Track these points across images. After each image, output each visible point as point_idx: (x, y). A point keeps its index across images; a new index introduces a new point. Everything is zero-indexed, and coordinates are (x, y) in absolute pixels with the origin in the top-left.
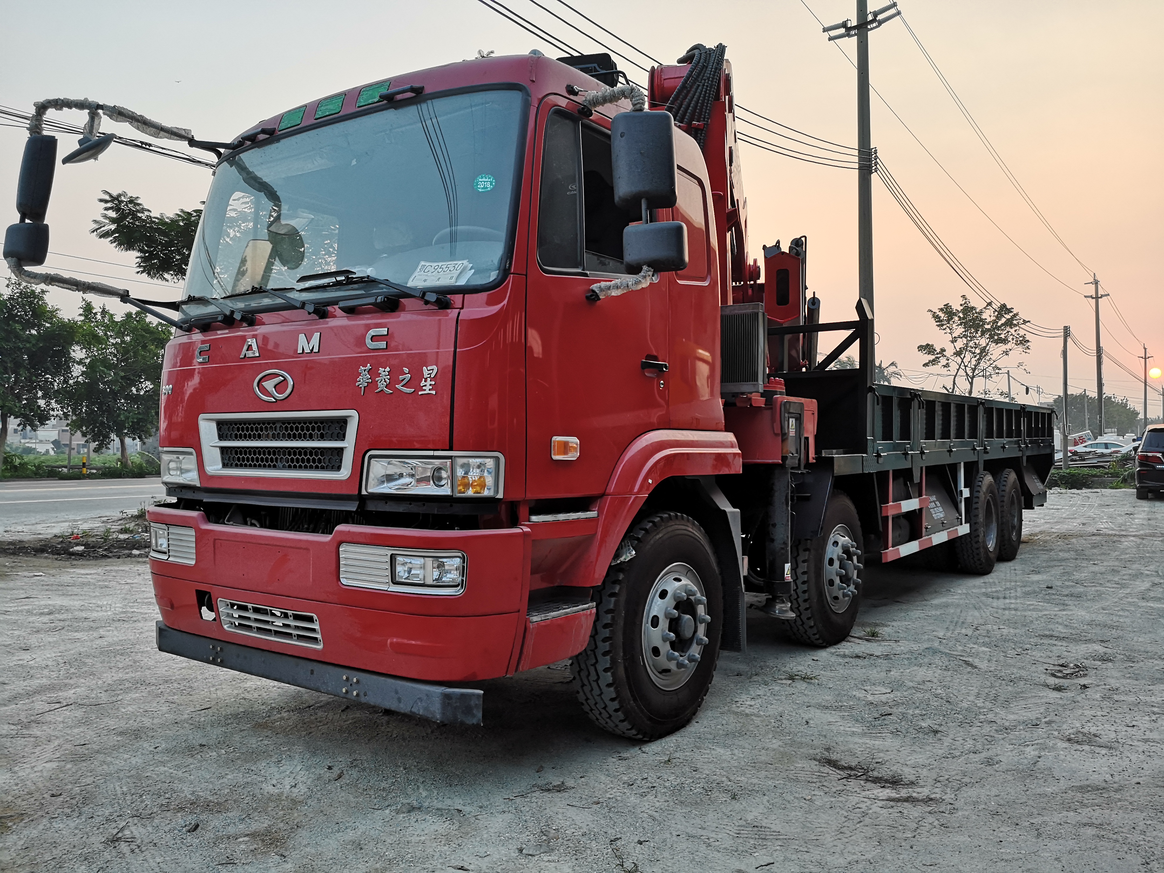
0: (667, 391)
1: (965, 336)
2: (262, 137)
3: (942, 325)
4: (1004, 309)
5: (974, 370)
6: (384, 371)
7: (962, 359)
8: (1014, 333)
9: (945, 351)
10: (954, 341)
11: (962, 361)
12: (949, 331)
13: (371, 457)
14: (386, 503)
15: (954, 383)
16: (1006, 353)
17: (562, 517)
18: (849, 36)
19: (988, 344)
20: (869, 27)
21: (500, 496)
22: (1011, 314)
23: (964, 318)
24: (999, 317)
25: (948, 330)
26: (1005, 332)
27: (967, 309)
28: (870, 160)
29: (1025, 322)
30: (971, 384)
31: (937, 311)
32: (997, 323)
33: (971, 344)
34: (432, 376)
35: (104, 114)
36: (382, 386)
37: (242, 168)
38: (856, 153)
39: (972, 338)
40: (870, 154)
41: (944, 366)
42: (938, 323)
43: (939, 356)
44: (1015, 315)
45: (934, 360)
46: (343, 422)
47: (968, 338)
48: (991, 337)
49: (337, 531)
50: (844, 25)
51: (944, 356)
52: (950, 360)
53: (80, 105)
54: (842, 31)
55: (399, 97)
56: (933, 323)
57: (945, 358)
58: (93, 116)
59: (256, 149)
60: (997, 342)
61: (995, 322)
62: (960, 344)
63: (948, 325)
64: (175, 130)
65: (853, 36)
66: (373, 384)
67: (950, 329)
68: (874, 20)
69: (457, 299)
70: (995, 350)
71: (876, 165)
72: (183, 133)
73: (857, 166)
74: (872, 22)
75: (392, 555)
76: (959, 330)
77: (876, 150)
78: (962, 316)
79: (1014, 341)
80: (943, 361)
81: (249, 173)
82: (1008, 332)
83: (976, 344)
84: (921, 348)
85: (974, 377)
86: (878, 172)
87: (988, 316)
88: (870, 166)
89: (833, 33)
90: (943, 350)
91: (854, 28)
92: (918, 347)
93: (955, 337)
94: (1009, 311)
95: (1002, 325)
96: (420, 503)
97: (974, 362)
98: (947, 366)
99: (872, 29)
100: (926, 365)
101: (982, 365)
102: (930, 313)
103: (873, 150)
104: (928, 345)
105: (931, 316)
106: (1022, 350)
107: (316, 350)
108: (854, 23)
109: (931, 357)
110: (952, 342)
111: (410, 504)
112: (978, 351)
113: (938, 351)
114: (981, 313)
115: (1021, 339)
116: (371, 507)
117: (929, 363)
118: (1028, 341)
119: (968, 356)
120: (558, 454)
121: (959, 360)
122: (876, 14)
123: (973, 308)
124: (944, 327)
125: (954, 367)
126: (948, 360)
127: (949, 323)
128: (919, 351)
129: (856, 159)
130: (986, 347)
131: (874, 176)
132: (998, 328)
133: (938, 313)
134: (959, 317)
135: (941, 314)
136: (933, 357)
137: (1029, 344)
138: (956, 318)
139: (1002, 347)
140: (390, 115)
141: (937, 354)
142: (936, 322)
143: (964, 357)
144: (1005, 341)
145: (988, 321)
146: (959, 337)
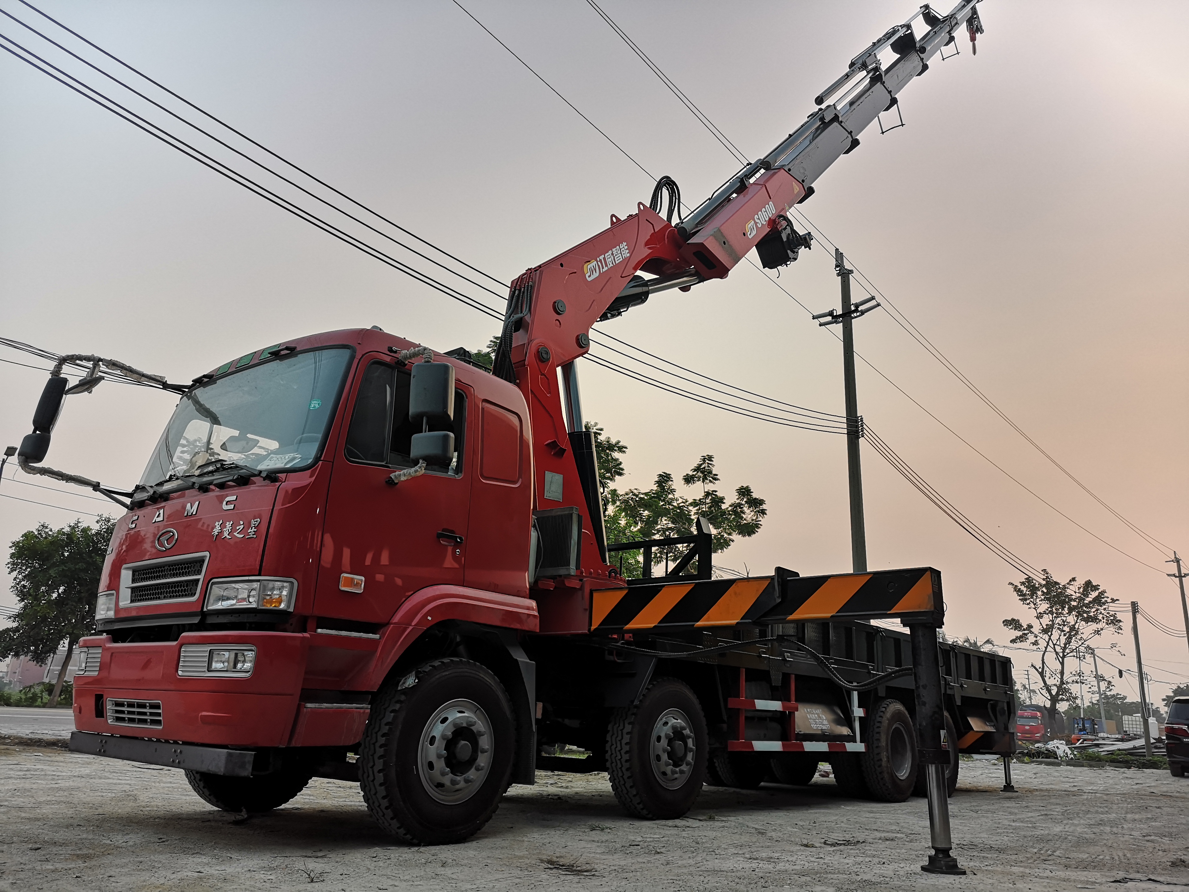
0: (463, 558)
1: (1051, 612)
2: (206, 380)
3: (1026, 600)
4: (1089, 586)
5: (1064, 649)
6: (228, 525)
7: (1050, 636)
8: (1103, 612)
9: (1032, 627)
10: (1039, 616)
11: (1050, 639)
12: (1034, 606)
13: (213, 583)
14: (218, 617)
15: (1043, 662)
16: (1097, 632)
17: (344, 633)
18: (836, 322)
19: (1077, 622)
20: (852, 315)
21: (291, 610)
22: (1097, 592)
23: (1047, 594)
24: (1086, 594)
25: (1032, 605)
26: (1093, 610)
27: (1050, 584)
28: (857, 427)
29: (1113, 601)
30: (1062, 664)
31: (1019, 585)
32: (1084, 600)
33: (1058, 620)
34: (256, 526)
35: (103, 365)
36: (226, 534)
37: (196, 402)
38: (845, 420)
39: (1059, 615)
40: (857, 422)
41: (1034, 644)
42: (1021, 598)
43: (1026, 632)
44: (1102, 593)
45: (1021, 637)
46: (201, 561)
47: (1055, 615)
48: (1079, 614)
49: (182, 636)
50: (831, 314)
51: (1032, 632)
52: (1038, 638)
53: (88, 359)
54: (829, 318)
55: (283, 353)
56: (1016, 597)
57: (1033, 636)
58: (96, 365)
59: (202, 388)
60: (1087, 620)
61: (1081, 599)
62: (1046, 620)
63: (1032, 600)
64: (154, 377)
65: (839, 322)
66: (221, 533)
67: (1035, 604)
68: (856, 311)
69: (282, 476)
70: (1086, 629)
71: (862, 431)
72: (159, 379)
73: (845, 431)
74: (854, 311)
75: (211, 650)
76: (1044, 606)
77: (862, 418)
78: (1045, 591)
79: (1105, 621)
80: (1031, 638)
81: (201, 405)
82: (1097, 610)
83: (1064, 621)
84: (1007, 623)
85: (1064, 656)
86: (865, 436)
87: (1073, 591)
88: (857, 432)
89: (823, 320)
90: (1030, 627)
91: (840, 316)
92: (1003, 622)
93: (1040, 613)
94: (1096, 588)
95: (1090, 602)
96: (237, 615)
97: (1063, 639)
98: (1035, 643)
99: (855, 317)
100: (1013, 641)
101: (1073, 645)
102: (1011, 586)
103: (859, 418)
104: (1013, 620)
105: (1013, 589)
106: (1114, 630)
107: (194, 513)
108: (840, 312)
109: (1019, 633)
110: (1038, 618)
111: (232, 616)
112: (1067, 629)
113: (1025, 627)
114: (1065, 587)
115: (1112, 618)
116: (210, 620)
117: (1016, 639)
118: (1120, 621)
119: (1056, 634)
120: (344, 586)
121: (1046, 637)
122: (857, 306)
123: (1057, 583)
124: (1028, 601)
125: (1042, 644)
126: (1036, 637)
127: (1032, 598)
128: (1005, 625)
129: (845, 426)
130: (1074, 625)
131: (861, 440)
132: (1087, 606)
133: (1020, 587)
134: (1042, 591)
135: (1023, 588)
136: (1020, 633)
137: (1121, 624)
138: (1039, 593)
139: (1094, 626)
140: (275, 365)
141: (1024, 630)
142: (1020, 596)
143: (1052, 634)
144: (1095, 619)
145: (1074, 597)
146: (1045, 613)
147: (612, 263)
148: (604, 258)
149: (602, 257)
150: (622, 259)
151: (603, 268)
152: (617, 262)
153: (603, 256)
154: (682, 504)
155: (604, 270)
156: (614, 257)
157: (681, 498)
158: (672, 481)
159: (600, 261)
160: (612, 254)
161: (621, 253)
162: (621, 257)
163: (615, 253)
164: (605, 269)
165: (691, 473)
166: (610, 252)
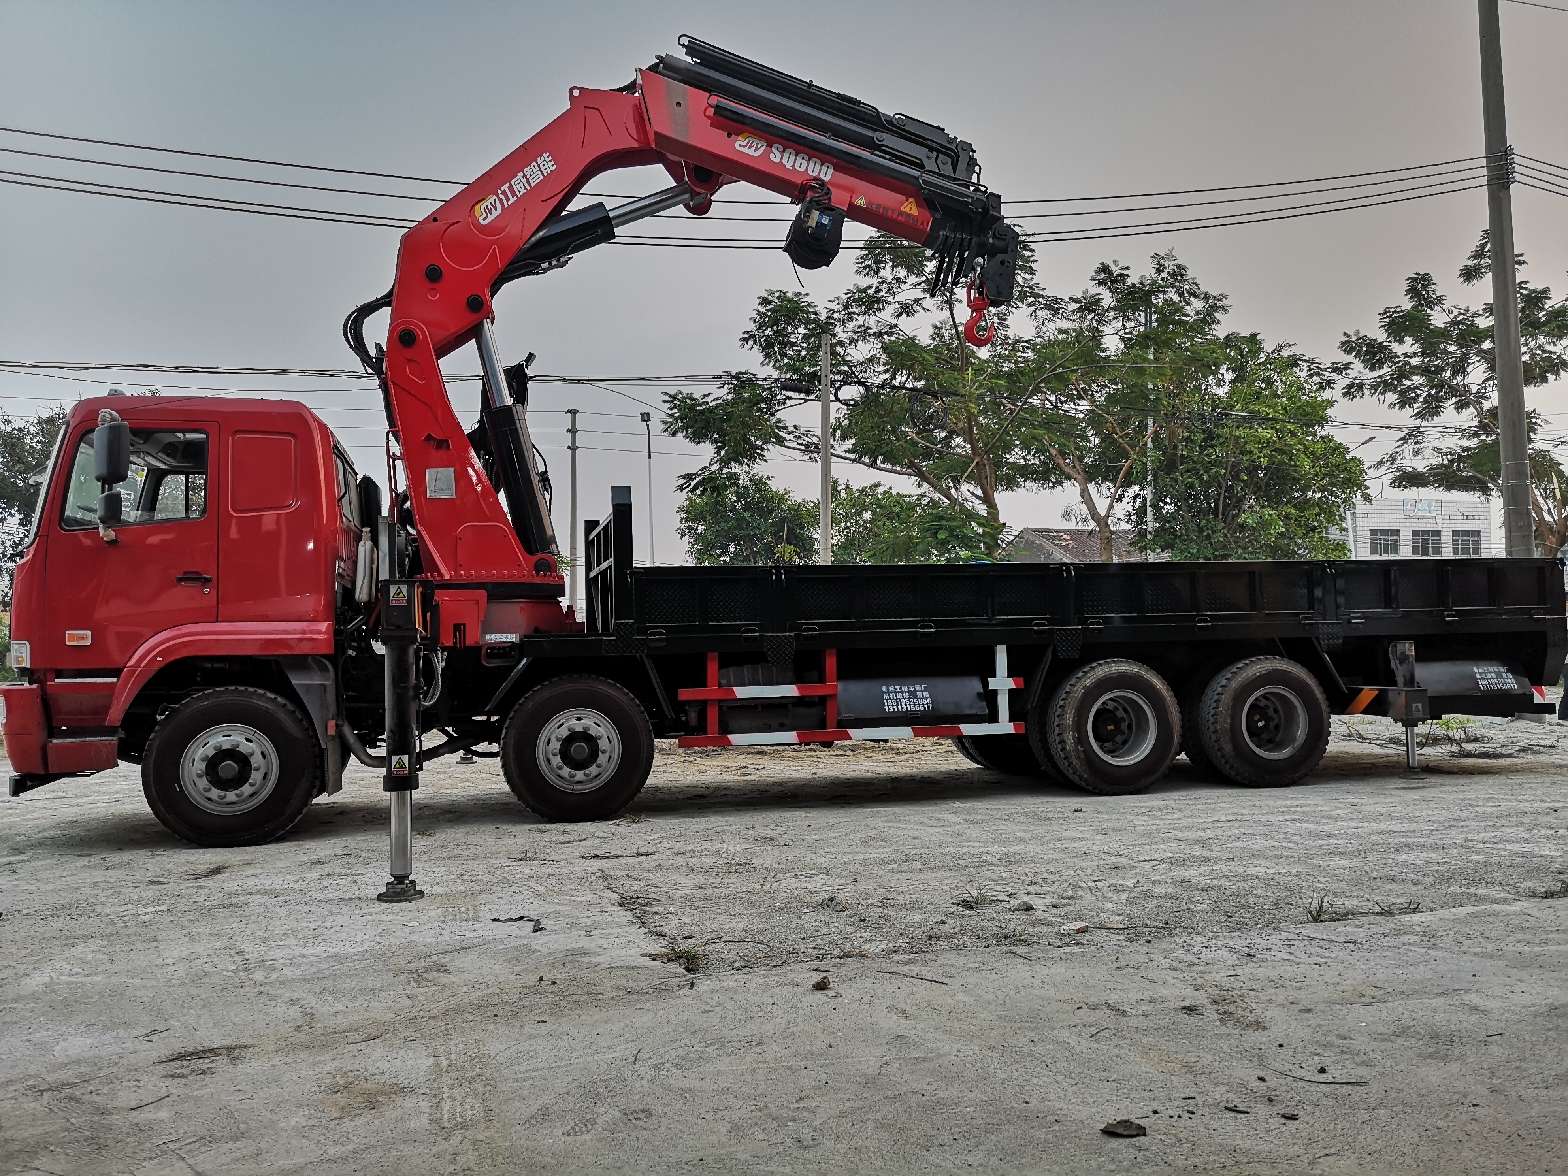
21: (28, 666)
120: (71, 641)
147: (525, 188)
148: (511, 188)
149: (505, 187)
150: (542, 177)
151: (508, 199)
152: (533, 185)
153: (508, 184)
154: (1461, 317)
155: (510, 203)
156: (528, 180)
157: (1455, 307)
158: (1434, 284)
159: (504, 193)
160: (524, 176)
161: (540, 170)
162: (540, 175)
163: (528, 174)
164: (513, 200)
165: (1470, 263)
166: (520, 175)
